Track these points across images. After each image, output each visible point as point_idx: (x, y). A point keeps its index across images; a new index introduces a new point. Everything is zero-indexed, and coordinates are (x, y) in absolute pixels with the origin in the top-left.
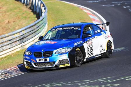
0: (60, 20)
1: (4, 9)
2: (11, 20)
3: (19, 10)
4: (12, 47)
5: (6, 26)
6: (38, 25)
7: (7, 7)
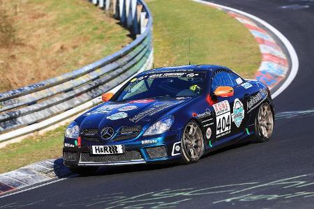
0: (182, 42)
1: (52, 16)
2: (68, 43)
3: (86, 21)
4: (71, 106)
5: (57, 59)
6: (132, 54)
7: (57, 12)
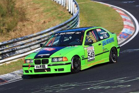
0: (92, 20)
1: (42, 9)
2: (47, 20)
5: (42, 26)
7: (44, 7)
